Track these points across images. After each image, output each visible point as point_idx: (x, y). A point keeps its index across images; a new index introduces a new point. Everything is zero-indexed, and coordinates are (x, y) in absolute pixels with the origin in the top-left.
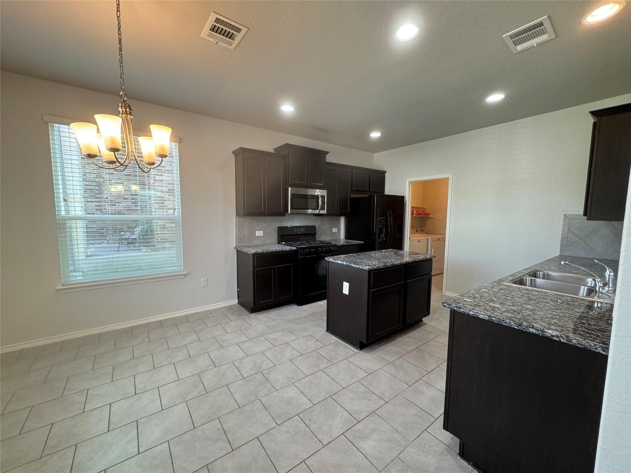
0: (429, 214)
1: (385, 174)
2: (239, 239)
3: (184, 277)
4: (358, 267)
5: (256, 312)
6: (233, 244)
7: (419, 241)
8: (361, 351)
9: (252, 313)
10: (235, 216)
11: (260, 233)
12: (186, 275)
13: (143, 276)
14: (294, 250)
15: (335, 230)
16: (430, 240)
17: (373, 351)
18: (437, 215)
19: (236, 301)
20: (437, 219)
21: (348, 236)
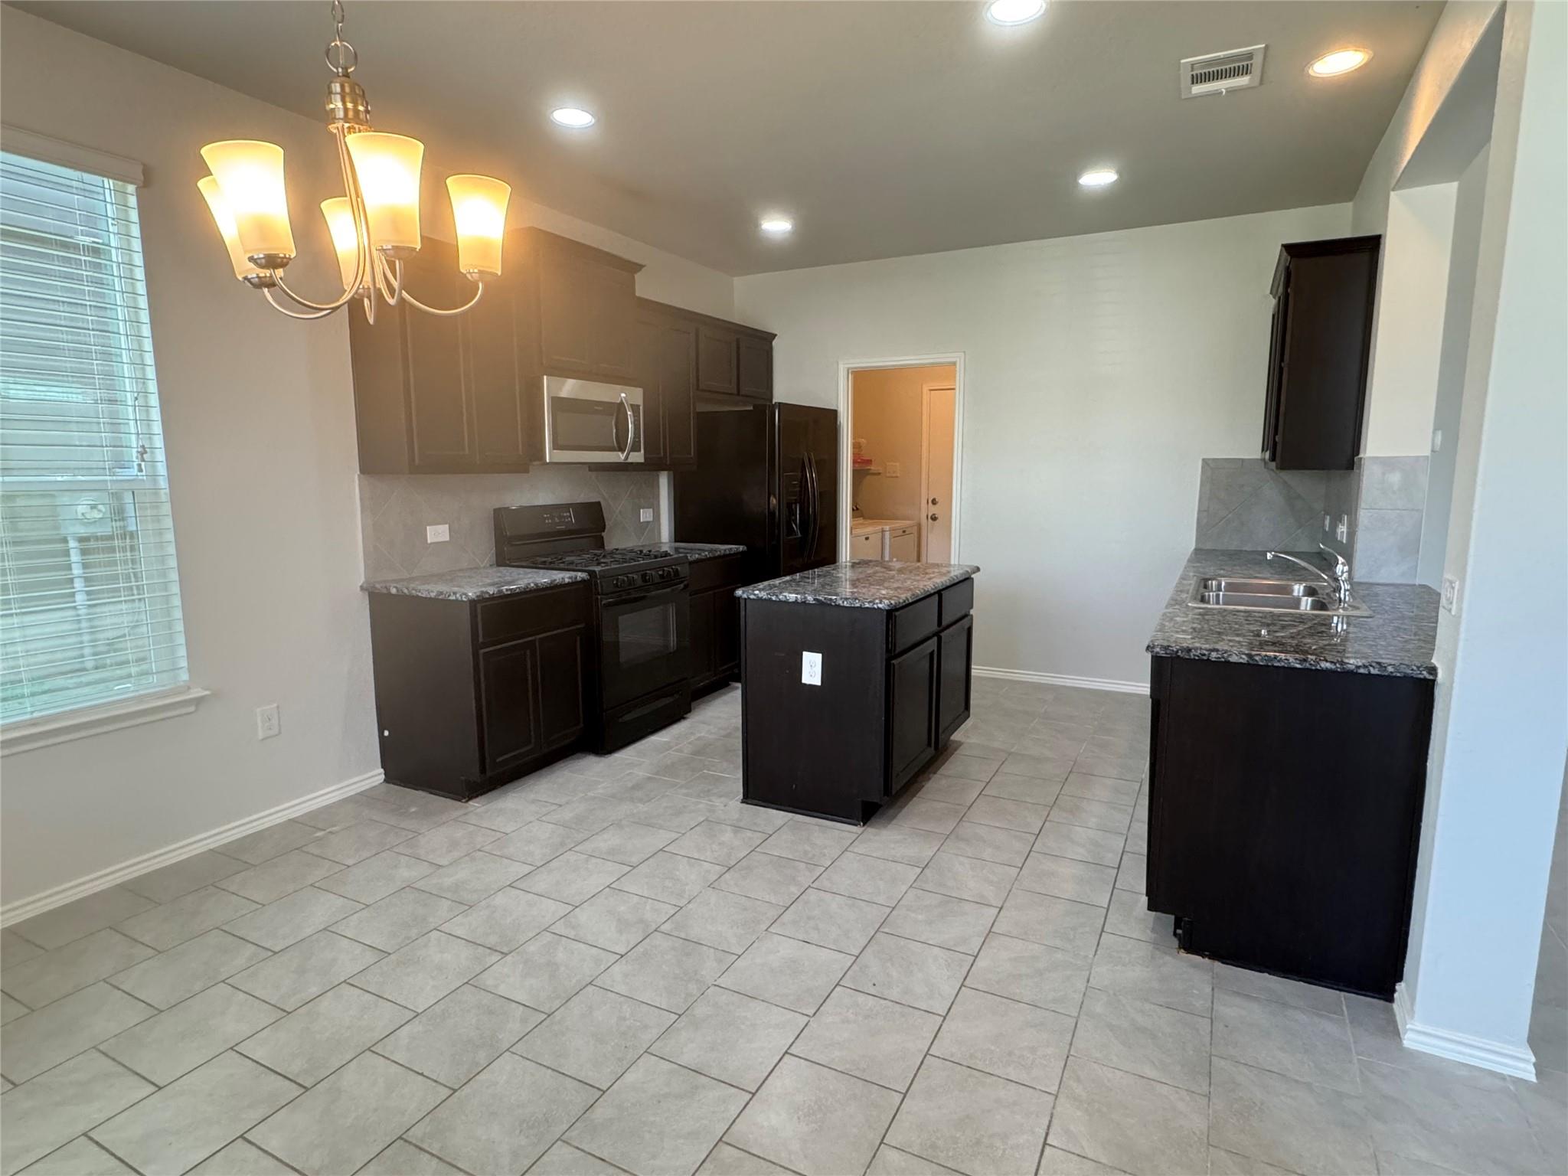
0: (869, 462)
1: (774, 343)
2: (374, 559)
3: (196, 711)
4: (858, 605)
5: (482, 794)
6: (359, 576)
7: (867, 539)
8: (866, 827)
9: (470, 799)
10: (359, 473)
11: (437, 533)
12: (198, 701)
13: (34, 723)
14: (583, 581)
15: (646, 515)
16: (887, 534)
17: (894, 822)
18: (888, 464)
19: (378, 775)
20: (888, 475)
21: (681, 533)
